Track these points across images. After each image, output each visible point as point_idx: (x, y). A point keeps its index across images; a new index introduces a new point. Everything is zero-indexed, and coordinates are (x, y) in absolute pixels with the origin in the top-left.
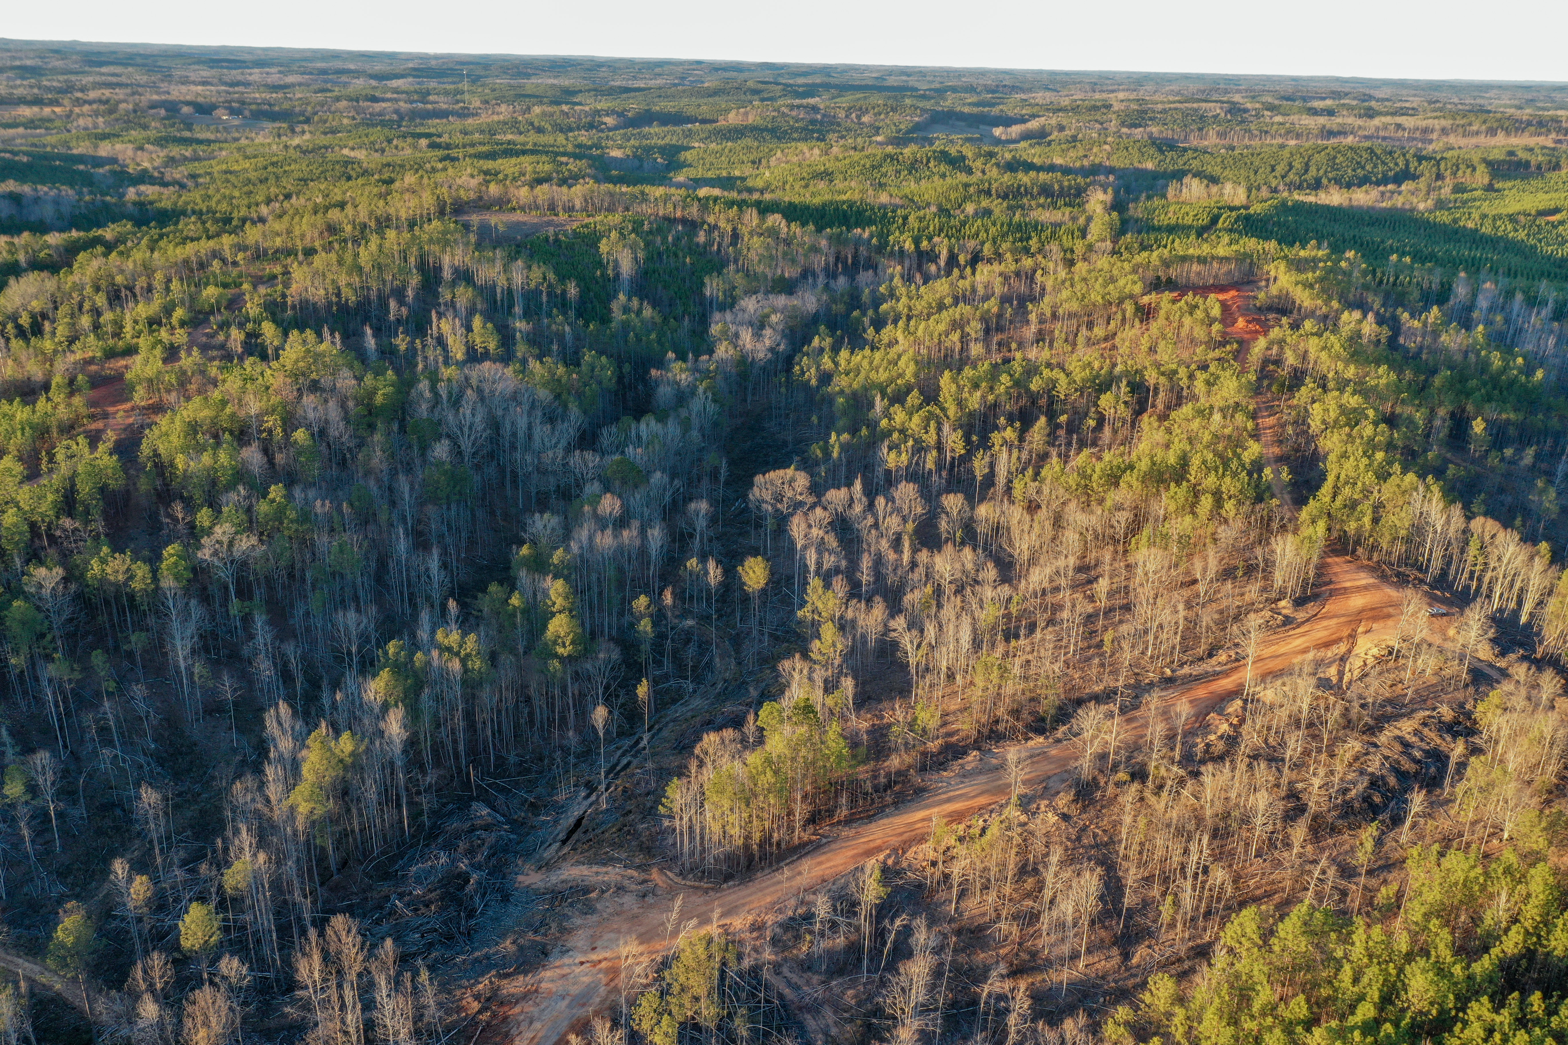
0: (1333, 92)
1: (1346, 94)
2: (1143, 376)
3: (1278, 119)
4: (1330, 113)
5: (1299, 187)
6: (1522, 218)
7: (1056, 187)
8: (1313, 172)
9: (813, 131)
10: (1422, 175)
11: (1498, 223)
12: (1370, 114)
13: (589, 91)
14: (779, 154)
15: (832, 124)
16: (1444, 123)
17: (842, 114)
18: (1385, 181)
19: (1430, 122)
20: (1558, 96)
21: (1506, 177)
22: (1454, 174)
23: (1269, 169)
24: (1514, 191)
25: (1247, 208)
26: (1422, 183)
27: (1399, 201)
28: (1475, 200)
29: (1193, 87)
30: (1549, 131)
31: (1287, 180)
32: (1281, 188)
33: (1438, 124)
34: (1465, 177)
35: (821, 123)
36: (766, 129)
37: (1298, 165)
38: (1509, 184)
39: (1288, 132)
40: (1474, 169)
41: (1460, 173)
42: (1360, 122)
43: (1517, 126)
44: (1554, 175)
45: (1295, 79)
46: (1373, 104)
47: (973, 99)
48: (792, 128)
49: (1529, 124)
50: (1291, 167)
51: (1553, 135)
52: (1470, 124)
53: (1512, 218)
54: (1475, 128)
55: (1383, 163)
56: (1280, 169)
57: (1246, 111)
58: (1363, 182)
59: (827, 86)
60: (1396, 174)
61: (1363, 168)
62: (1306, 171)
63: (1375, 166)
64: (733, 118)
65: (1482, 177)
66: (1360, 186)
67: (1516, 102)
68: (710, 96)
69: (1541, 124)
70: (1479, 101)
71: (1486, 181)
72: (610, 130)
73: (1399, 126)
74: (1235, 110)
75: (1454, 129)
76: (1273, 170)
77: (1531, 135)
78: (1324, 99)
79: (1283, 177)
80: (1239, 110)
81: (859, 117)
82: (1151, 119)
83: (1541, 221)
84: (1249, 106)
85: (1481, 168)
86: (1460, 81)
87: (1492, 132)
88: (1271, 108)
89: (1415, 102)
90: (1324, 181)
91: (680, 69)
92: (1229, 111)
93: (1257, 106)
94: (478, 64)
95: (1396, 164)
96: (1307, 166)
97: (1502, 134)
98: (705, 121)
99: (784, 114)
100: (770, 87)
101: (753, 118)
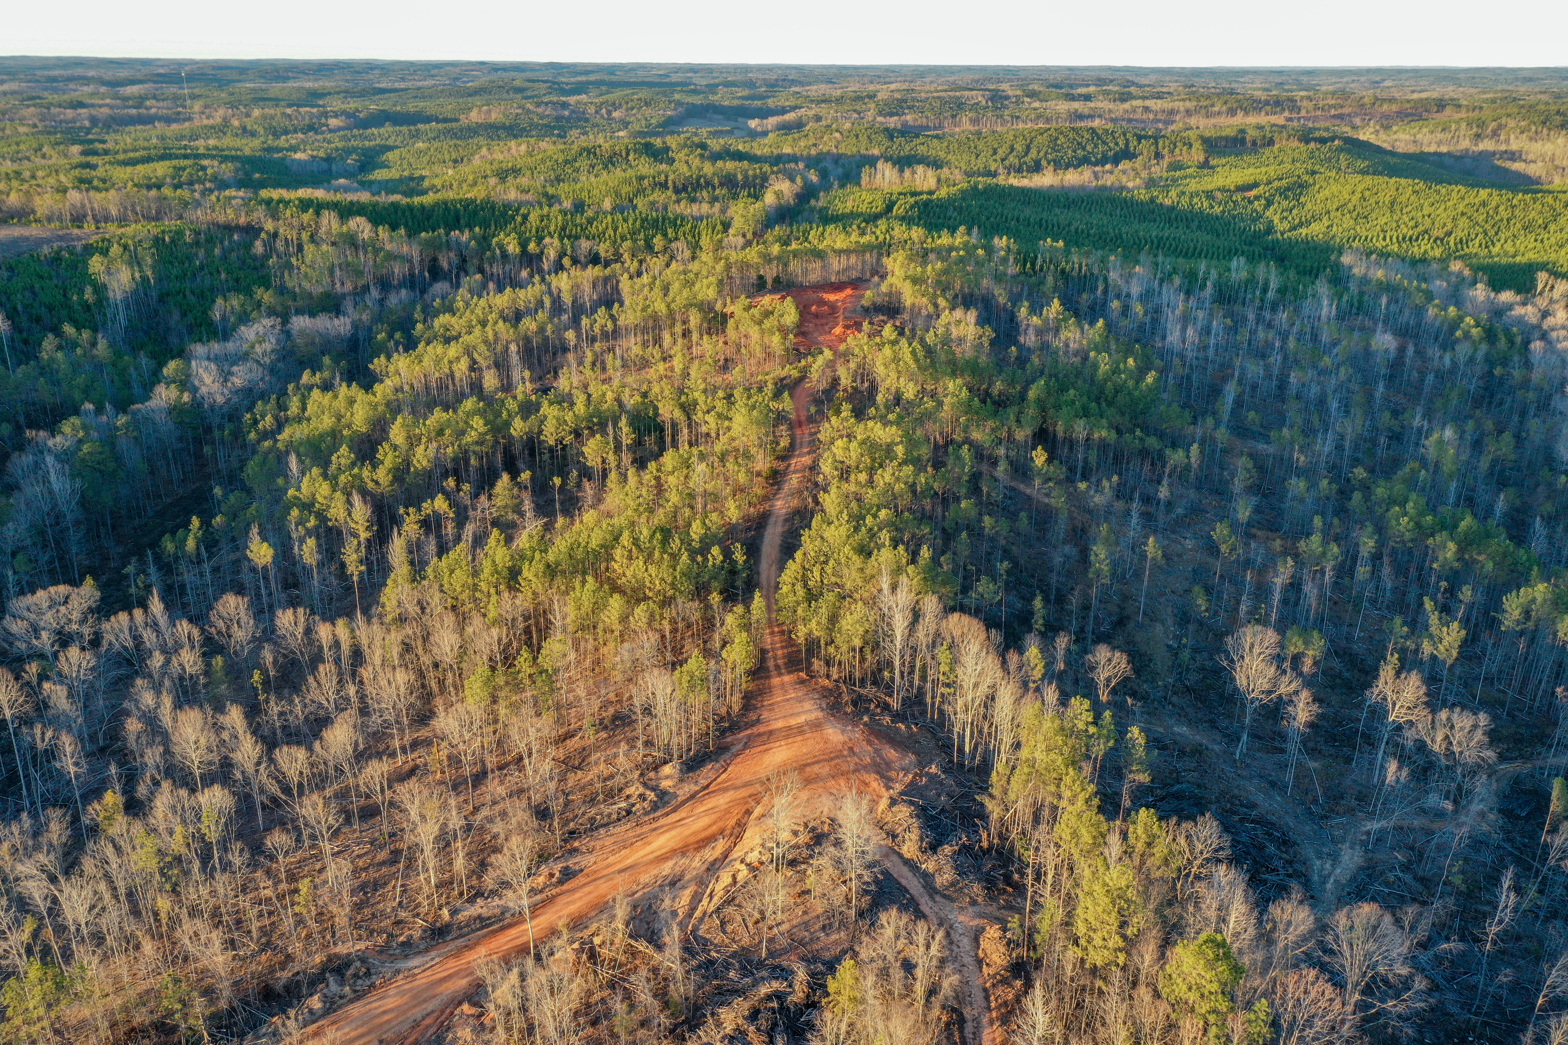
0: (1099, 80)
1: (1111, 81)
2: (656, 408)
3: (1036, 104)
4: (1087, 98)
5: (1019, 170)
6: (1219, 195)
7: (740, 177)
8: (1033, 154)
9: (554, 128)
10: (1141, 153)
11: (1195, 200)
12: (1124, 98)
13: (338, 93)
14: (484, 151)
15: (580, 120)
16: (1188, 104)
17: (592, 110)
18: (1103, 161)
19: (1176, 104)
20: (1305, 79)
21: (1222, 154)
22: (1172, 152)
23: (991, 152)
24: (1227, 167)
25: (931, 193)
26: (1139, 162)
27: (1109, 180)
28: (1186, 177)
29: (969, 77)
30: (1283, 110)
31: (1007, 163)
32: (1001, 171)
33: (1181, 106)
34: (1182, 155)
35: (568, 119)
36: (503, 127)
37: (1019, 147)
38: (1224, 161)
39: (1039, 117)
40: (1191, 146)
41: (1177, 150)
42: (1111, 106)
43: (1255, 105)
44: (1267, 151)
45: (1071, 69)
46: (1132, 89)
47: (746, 92)
48: (531, 125)
49: (1267, 103)
50: (1012, 149)
51: (1286, 114)
52: (1213, 105)
53: (1209, 195)
54: (1216, 109)
55: (1104, 143)
56: (1001, 153)
57: (1007, 98)
58: (1084, 161)
59: (598, 84)
60: (1116, 154)
61: (1084, 149)
62: (1026, 154)
63: (1096, 146)
64: (475, 117)
65: (1198, 154)
66: (1076, 167)
67: (1267, 86)
68: (470, 95)
69: (1277, 103)
70: (1234, 85)
71: (1202, 158)
72: (331, 131)
73: (1146, 109)
74: (997, 99)
75: (1197, 111)
76: (995, 152)
77: (1267, 114)
78: (1088, 86)
79: (1003, 160)
80: (1001, 97)
81: (609, 113)
82: (909, 108)
83: (1238, 197)
84: (1010, 93)
85: (1197, 145)
86: (1221, 68)
87: (1232, 112)
88: (1033, 95)
89: (1172, 88)
90: (1044, 163)
91: (457, 70)
92: (992, 99)
93: (1019, 93)
94: (231, 68)
95: (1117, 144)
96: (1028, 148)
97: (1240, 114)
98: (445, 120)
99: (529, 111)
100: (536, 85)
101: (496, 116)
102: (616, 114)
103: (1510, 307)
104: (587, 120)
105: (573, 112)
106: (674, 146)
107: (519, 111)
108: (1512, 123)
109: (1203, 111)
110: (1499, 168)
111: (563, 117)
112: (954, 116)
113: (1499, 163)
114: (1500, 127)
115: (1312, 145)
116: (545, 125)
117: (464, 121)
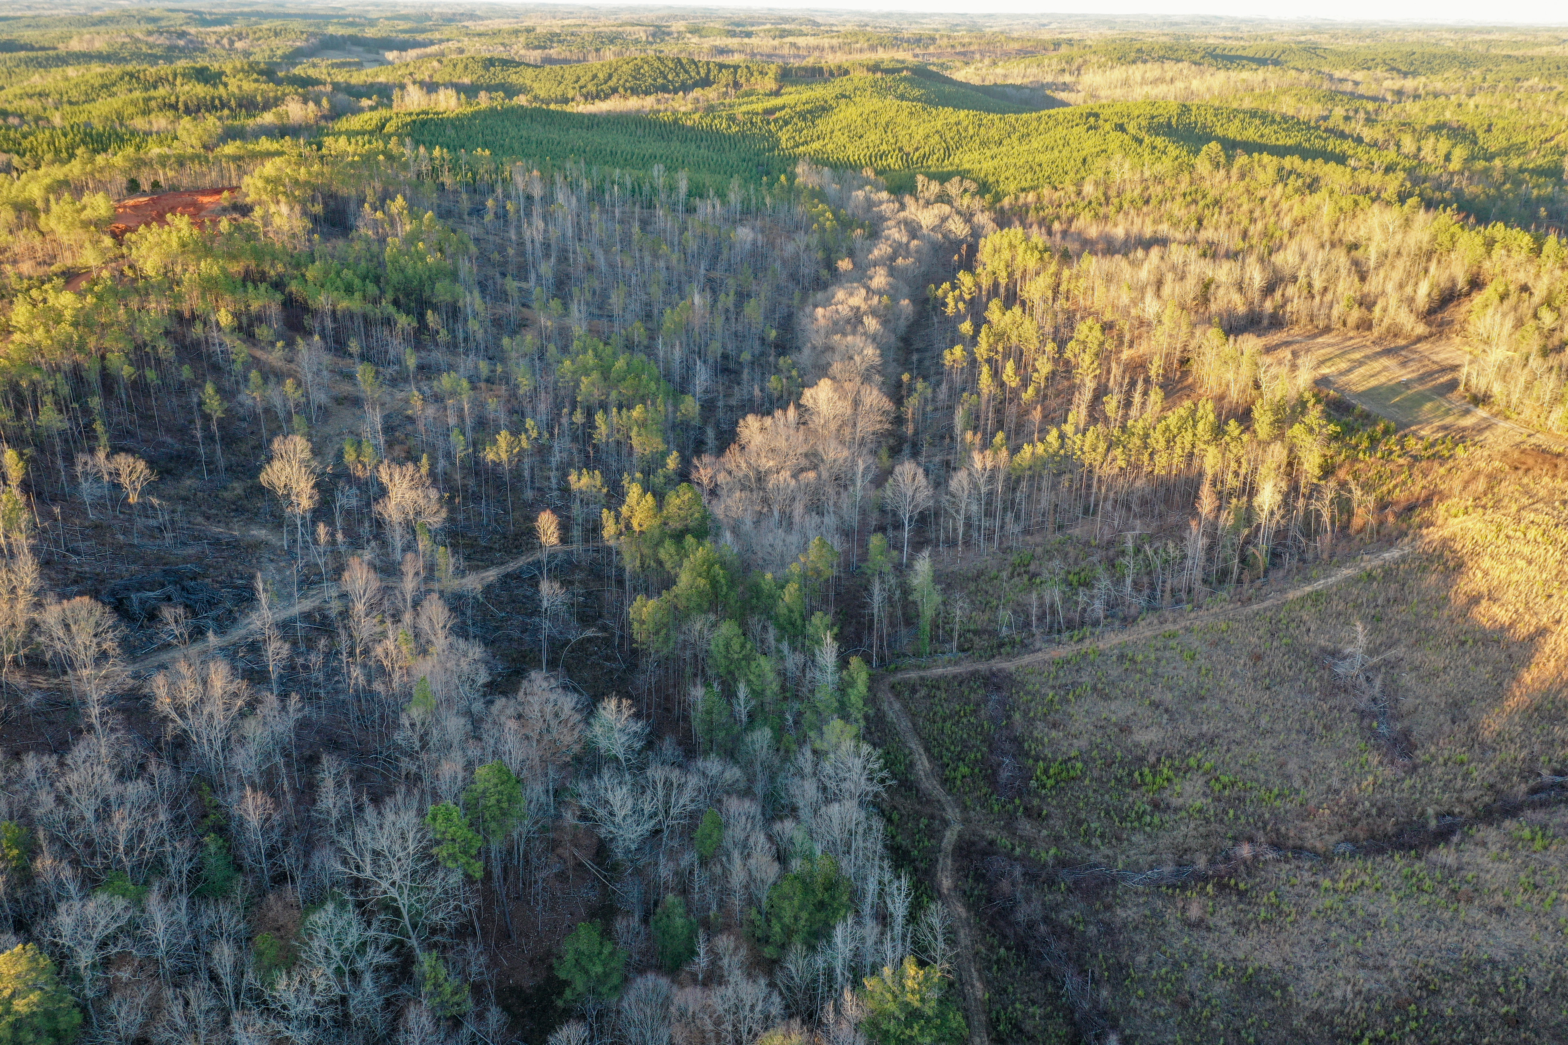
0: (783, 19)
4: (748, 34)
5: (596, 98)
6: (740, 117)
7: (259, 98)
9: (159, 57)
11: (716, 122)
12: (783, 35)
16: (834, 41)
17: (212, 40)
18: (675, 90)
19: (823, 41)
21: (795, 83)
26: (710, 90)
31: (584, 90)
32: (577, 98)
33: (826, 42)
37: (601, 76)
42: (763, 42)
46: (807, 28)
48: (133, 54)
52: (856, 42)
53: (731, 117)
54: (858, 45)
55: (686, 72)
56: (583, 81)
57: (670, 33)
58: (658, 89)
59: (251, 15)
62: (606, 82)
63: (677, 75)
64: (75, 45)
66: (650, 94)
73: (793, 45)
74: (659, 34)
75: (841, 47)
78: (766, 24)
79: (581, 88)
80: (664, 33)
81: (232, 42)
83: (758, 119)
84: (674, 29)
89: (847, 27)
90: (617, 90)
93: (682, 29)
95: (698, 73)
96: (610, 76)
97: (880, 50)
98: (43, 49)
99: (138, 40)
100: (174, 15)
101: (100, 45)
102: (239, 45)
103: (881, 203)
104: (204, 51)
105: (191, 41)
106: (228, 72)
107: (127, 40)
108: (1094, 59)
109: (847, 48)
110: (1049, 97)
111: (176, 47)
112: (597, 50)
113: (1048, 92)
114: (1085, 62)
115: (879, 75)
116: (150, 55)
117: (62, 48)
